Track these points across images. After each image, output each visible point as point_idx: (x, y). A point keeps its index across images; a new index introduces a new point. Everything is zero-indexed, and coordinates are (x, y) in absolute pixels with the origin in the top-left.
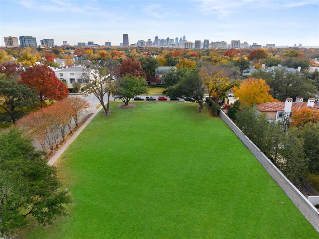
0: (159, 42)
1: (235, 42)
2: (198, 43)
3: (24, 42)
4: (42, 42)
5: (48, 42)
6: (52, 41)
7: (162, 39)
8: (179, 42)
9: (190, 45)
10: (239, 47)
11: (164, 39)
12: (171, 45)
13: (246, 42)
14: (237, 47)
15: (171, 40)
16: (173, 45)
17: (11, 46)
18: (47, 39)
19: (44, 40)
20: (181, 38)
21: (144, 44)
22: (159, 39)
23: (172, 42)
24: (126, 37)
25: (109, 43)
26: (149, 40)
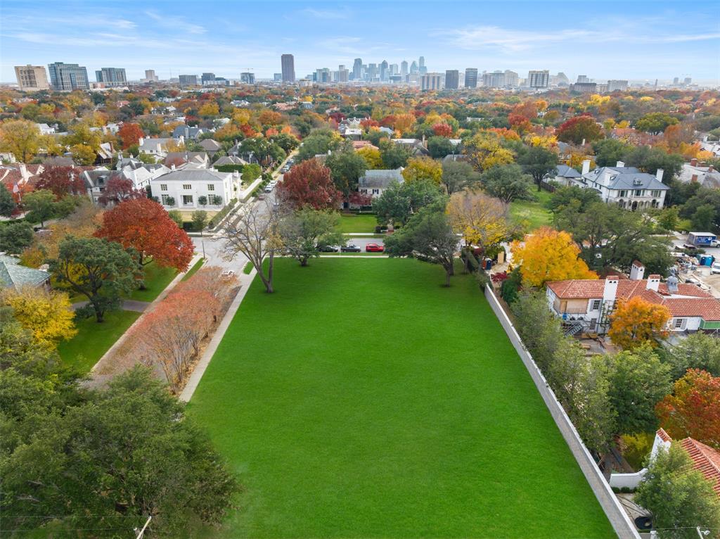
0: (363, 71)
1: (537, 76)
2: (452, 76)
3: (59, 76)
4: (99, 74)
5: (113, 74)
6: (122, 72)
7: (370, 65)
8: (409, 72)
9: (434, 82)
10: (545, 85)
11: (375, 65)
12: (391, 78)
13: (562, 73)
14: (542, 87)
15: (391, 66)
16: (395, 79)
17: (31, 86)
18: (110, 69)
19: (103, 69)
20: (414, 63)
21: (330, 78)
22: (363, 63)
23: (394, 72)
24: (287, 61)
25: (250, 74)
26: (341, 66)
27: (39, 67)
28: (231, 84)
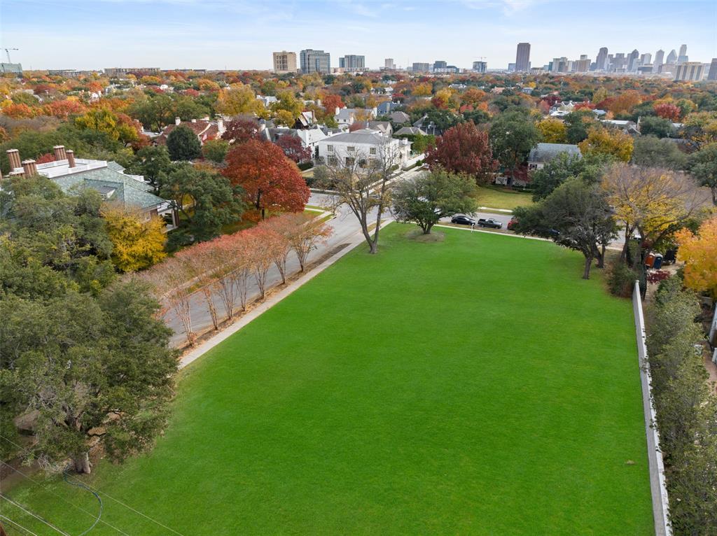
0: (607, 62)
3: (307, 61)
4: (342, 61)
5: (354, 61)
6: (362, 58)
7: (617, 54)
8: (664, 62)
11: (624, 54)
12: (639, 69)
15: (643, 56)
16: (644, 69)
17: (284, 70)
19: (346, 56)
20: (673, 53)
21: (567, 67)
22: (609, 53)
23: (646, 61)
24: (524, 49)
25: (483, 63)
26: (583, 56)
27: (291, 53)
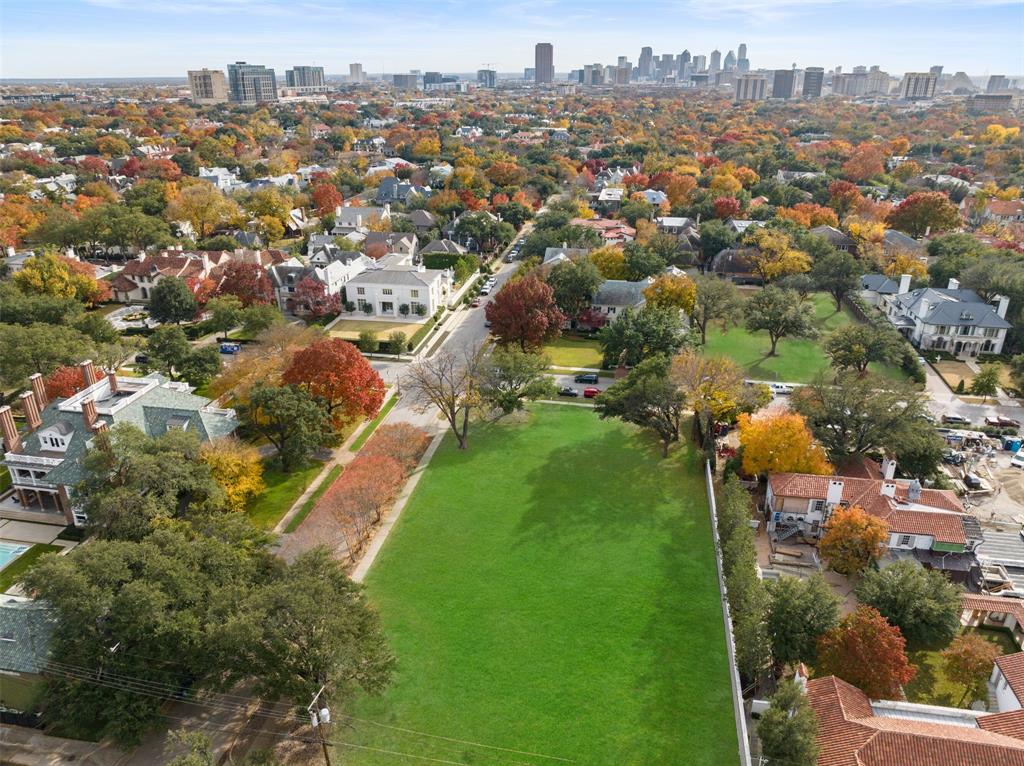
0: (653, 66)
1: (917, 80)
2: (783, 79)
3: (240, 82)
4: (290, 75)
5: (307, 75)
6: (319, 71)
7: (664, 56)
8: (722, 67)
9: (755, 88)
10: (929, 95)
11: (672, 56)
12: (693, 78)
13: (963, 73)
14: (924, 98)
15: (696, 58)
16: (699, 79)
17: (207, 97)
18: (304, 68)
19: (296, 68)
20: (730, 54)
21: (603, 78)
22: (654, 54)
23: (699, 67)
24: (544, 52)
25: (491, 72)
26: (621, 59)
27: (217, 72)
28: (463, 90)
